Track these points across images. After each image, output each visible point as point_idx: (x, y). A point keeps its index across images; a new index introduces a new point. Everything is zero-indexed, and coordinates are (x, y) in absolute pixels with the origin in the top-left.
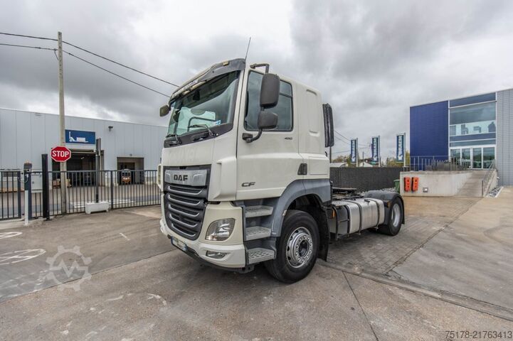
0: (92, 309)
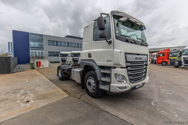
0: (177, 116)
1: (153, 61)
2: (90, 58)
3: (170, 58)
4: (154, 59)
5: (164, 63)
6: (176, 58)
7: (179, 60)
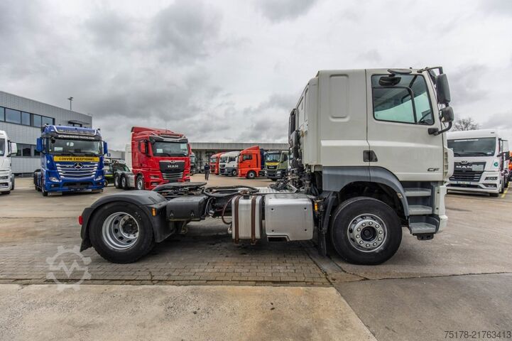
1: (224, 169)
2: (372, 164)
3: (267, 164)
4: (224, 166)
5: (252, 175)
6: (277, 164)
7: (284, 168)
